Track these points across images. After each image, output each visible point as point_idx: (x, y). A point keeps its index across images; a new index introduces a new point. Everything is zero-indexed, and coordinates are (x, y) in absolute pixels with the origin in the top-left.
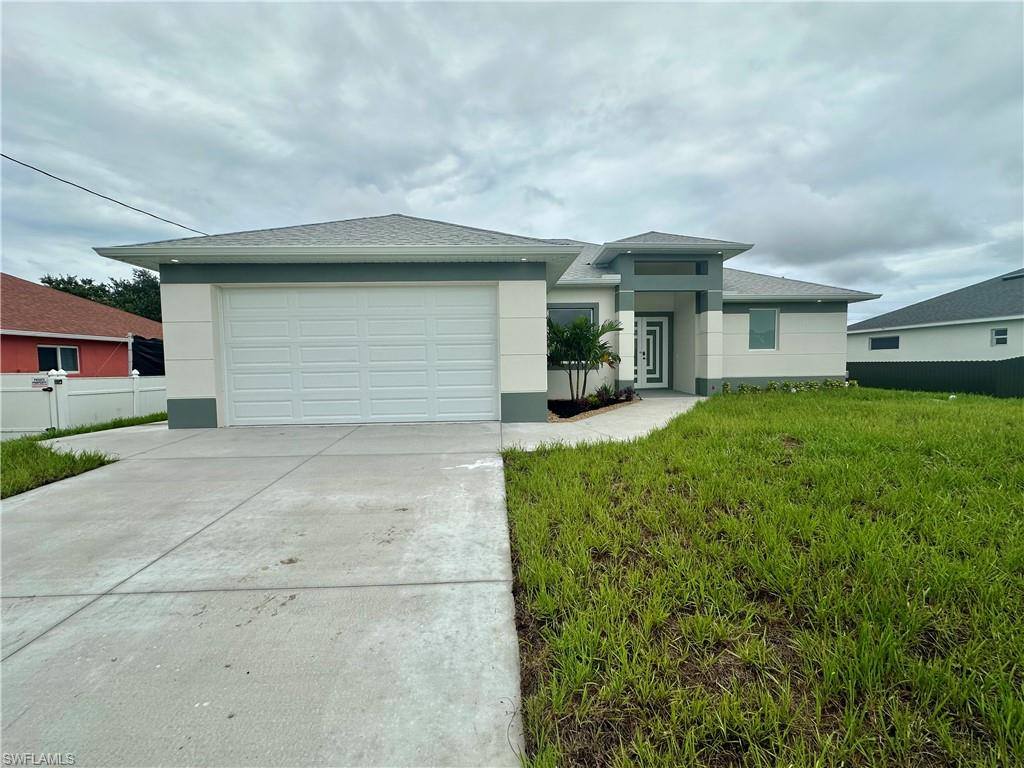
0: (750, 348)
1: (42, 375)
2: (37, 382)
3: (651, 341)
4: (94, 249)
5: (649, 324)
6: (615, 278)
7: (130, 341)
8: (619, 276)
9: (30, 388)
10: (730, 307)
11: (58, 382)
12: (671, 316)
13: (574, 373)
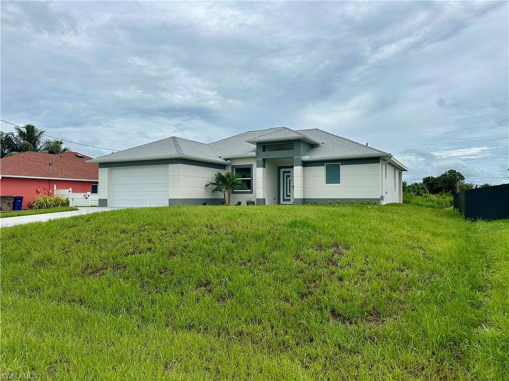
0: (326, 183)
1: (85, 194)
2: (85, 196)
9: (83, 198)
11: (89, 196)
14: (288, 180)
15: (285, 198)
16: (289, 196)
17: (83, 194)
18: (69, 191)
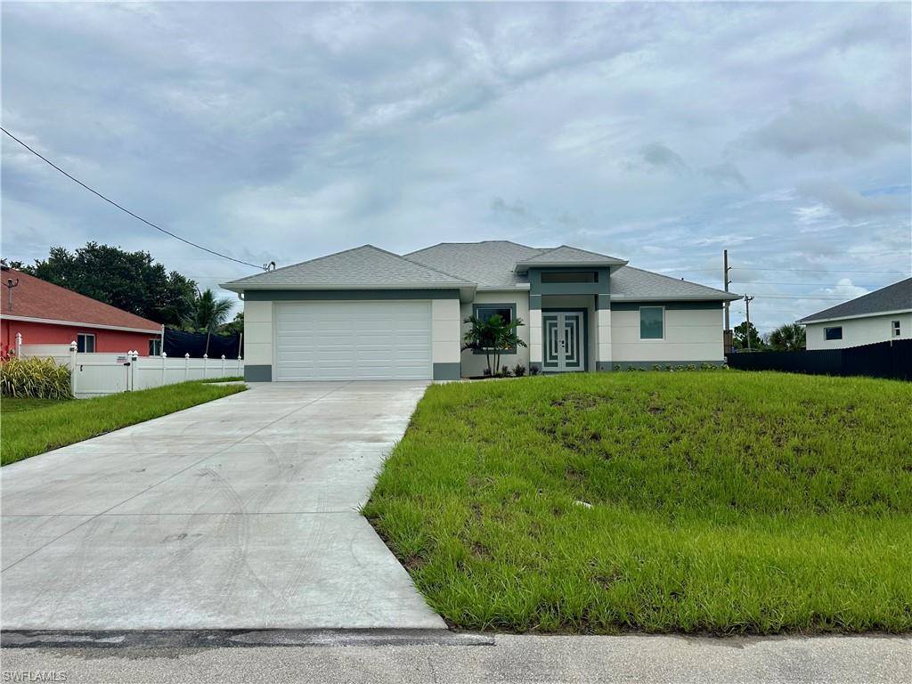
0: (642, 337)
1: (122, 355)
2: (120, 359)
3: (569, 331)
4: (220, 285)
5: (567, 318)
6: (527, 286)
7: (162, 333)
8: (529, 284)
9: (115, 363)
10: (617, 306)
11: (134, 359)
12: (585, 311)
13: (491, 356)
14: (553, 332)
15: (548, 361)
16: (556, 358)
17: (115, 356)
18: (72, 350)
